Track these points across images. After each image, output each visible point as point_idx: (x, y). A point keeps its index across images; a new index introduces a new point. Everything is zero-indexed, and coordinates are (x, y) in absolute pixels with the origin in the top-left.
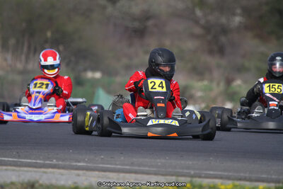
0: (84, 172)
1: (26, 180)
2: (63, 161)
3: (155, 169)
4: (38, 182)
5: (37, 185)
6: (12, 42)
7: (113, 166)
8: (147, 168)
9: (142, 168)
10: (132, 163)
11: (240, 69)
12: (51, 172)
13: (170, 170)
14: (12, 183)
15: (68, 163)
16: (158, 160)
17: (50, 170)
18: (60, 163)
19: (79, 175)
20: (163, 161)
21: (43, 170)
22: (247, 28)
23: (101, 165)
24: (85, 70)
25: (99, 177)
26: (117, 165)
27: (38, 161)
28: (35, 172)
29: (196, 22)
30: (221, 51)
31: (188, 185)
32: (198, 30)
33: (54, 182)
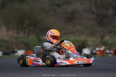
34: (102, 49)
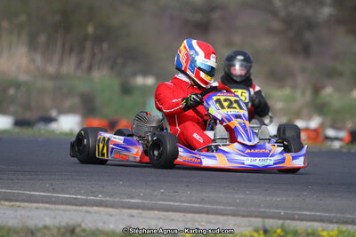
0: (140, 211)
1: (63, 224)
2: (111, 196)
3: (232, 208)
4: (79, 226)
5: (78, 230)
6: (42, 38)
7: (177, 204)
8: (222, 207)
9: (215, 207)
10: (202, 200)
11: (331, 74)
12: (96, 213)
13: (253, 209)
14: (46, 227)
15: (118, 199)
16: (236, 196)
17: (95, 208)
18: (107, 199)
19: (133, 216)
20: (243, 196)
21: (85, 208)
22: (339, 21)
23: (161, 202)
24: (134, 74)
25: (159, 218)
26: (182, 202)
27: (79, 197)
28: (75, 211)
29: (274, 13)
30: (306, 51)
31: (279, 231)
32: (276, 25)
33: (100, 225)
34: (314, 123)
